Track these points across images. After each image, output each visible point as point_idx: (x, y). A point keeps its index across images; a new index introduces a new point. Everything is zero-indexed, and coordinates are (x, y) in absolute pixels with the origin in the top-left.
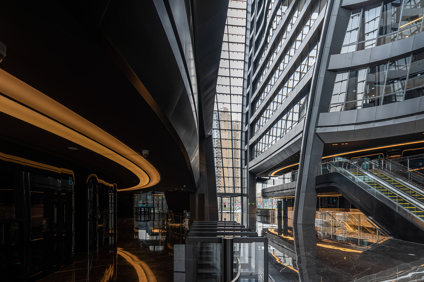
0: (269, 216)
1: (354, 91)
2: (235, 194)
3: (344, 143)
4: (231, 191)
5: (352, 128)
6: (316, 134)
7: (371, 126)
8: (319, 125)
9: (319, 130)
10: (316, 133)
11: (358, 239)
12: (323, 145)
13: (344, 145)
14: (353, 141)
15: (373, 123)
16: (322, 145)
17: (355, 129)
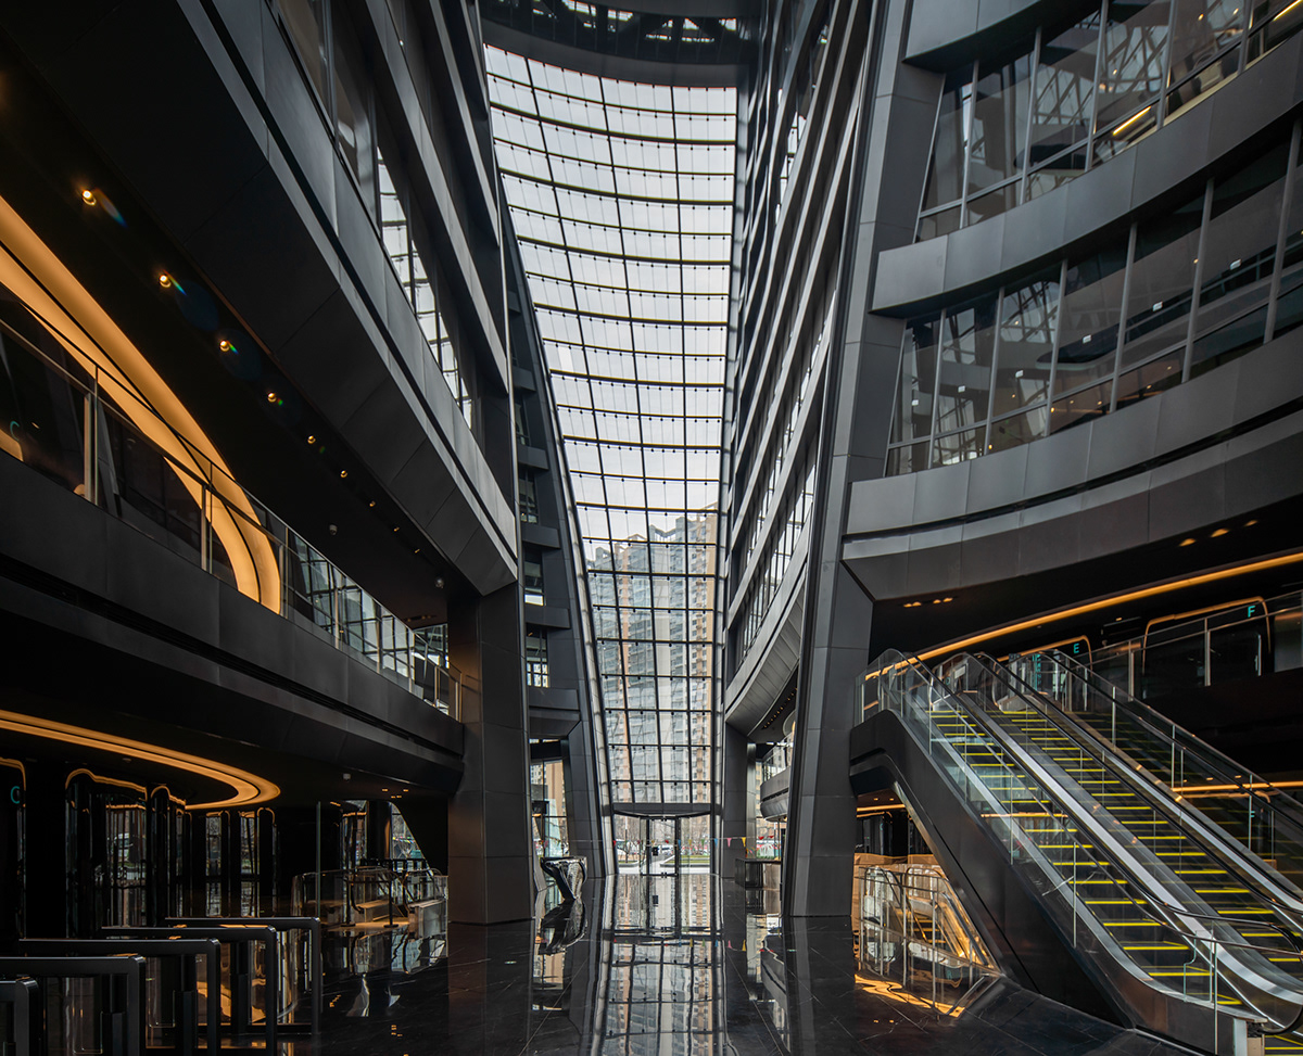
0: (762, 886)
1: (962, 389)
2: (694, 808)
3: (941, 595)
4: (682, 796)
5: (954, 535)
6: (843, 564)
7: (1011, 522)
8: (850, 531)
9: (852, 552)
10: (842, 562)
11: (931, 963)
12: (870, 605)
13: (942, 603)
14: (963, 585)
15: (1018, 513)
16: (867, 608)
17: (964, 539)
